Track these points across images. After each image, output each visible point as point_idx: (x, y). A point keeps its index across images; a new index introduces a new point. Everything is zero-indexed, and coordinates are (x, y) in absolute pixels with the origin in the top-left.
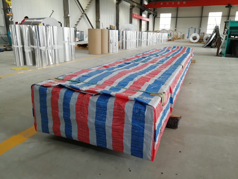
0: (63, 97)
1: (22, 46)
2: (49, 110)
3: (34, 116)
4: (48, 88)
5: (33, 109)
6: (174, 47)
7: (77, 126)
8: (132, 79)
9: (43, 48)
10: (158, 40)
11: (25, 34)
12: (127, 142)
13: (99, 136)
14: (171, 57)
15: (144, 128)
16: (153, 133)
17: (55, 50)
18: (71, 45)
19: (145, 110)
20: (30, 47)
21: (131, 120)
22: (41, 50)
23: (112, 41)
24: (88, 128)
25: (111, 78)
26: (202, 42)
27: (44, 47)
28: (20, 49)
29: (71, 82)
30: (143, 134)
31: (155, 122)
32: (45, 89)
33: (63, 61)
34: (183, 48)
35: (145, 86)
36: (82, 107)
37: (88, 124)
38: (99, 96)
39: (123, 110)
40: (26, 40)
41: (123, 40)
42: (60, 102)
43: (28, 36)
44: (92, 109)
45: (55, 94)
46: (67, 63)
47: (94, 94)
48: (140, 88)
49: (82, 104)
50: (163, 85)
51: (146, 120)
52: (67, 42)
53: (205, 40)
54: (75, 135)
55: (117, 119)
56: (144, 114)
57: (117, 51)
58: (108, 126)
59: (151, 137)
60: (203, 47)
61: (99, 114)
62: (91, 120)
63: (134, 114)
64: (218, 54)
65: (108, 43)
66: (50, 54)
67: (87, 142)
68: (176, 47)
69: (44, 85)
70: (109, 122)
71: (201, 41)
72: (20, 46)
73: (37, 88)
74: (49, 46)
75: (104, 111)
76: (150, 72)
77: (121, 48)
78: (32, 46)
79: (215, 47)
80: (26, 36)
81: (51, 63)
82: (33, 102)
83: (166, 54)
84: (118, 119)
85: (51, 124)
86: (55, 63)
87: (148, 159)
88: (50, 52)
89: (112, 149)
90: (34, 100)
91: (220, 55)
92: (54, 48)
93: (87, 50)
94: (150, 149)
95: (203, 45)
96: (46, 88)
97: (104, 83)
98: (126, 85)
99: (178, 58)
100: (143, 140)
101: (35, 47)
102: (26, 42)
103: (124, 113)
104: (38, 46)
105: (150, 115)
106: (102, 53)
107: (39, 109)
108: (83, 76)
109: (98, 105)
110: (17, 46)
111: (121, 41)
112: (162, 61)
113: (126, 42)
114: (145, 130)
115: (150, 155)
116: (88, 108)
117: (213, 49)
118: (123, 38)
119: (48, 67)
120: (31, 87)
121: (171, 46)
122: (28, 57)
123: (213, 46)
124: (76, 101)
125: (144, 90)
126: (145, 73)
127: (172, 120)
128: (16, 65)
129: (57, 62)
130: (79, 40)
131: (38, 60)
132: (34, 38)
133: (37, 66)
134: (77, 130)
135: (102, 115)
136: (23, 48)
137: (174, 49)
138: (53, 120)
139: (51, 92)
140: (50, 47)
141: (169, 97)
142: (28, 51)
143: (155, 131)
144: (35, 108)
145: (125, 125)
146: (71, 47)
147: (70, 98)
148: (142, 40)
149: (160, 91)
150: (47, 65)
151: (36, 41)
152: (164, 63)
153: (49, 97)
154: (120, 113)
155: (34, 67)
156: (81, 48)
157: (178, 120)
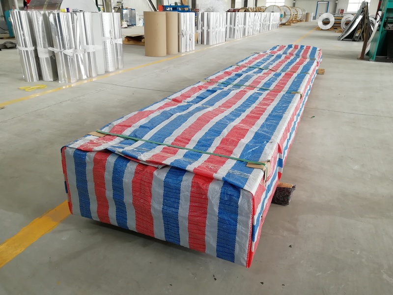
0: (111, 169)
1: (33, 48)
2: (91, 186)
3: (67, 192)
4: (88, 154)
5: (65, 182)
6: (290, 46)
7: (134, 212)
8: (218, 133)
9: (69, 52)
10: (263, 25)
11: (37, 27)
12: (211, 239)
13: (168, 229)
14: (283, 74)
15: (236, 222)
16: (250, 229)
17: (89, 53)
18: (116, 44)
19: (238, 197)
20: (46, 50)
21: (216, 210)
22: (66, 56)
23: (184, 33)
24: (151, 216)
25: (186, 130)
26: (339, 29)
27: (71, 51)
28: (31, 53)
29: (122, 139)
30: (235, 230)
31: (254, 214)
32: (83, 155)
33: (103, 72)
34: (305, 48)
35: (240, 148)
36: (142, 186)
37: (152, 211)
38: (167, 170)
39: (206, 194)
40: (40, 38)
41: (203, 28)
42: (108, 176)
43: (43, 31)
44: (158, 190)
45: (99, 164)
46: (111, 74)
47: (160, 167)
48: (231, 152)
49: (143, 183)
50: (267, 142)
51: (239, 212)
52: (108, 38)
53: (343, 26)
54: (132, 224)
55: (196, 206)
56: (237, 203)
57: (194, 49)
58: (182, 217)
59: (246, 236)
60: (339, 39)
61: (168, 198)
62: (157, 206)
63: (222, 202)
64: (365, 56)
65: (179, 36)
66: (82, 60)
67: (151, 235)
68: (293, 46)
69: (82, 148)
70: (184, 210)
71: (336, 26)
72: (31, 48)
73: (70, 153)
74: (79, 48)
75: (175, 194)
76: (248, 111)
77: (200, 42)
78: (51, 49)
79: (359, 39)
80: (39, 32)
81: (84, 77)
82: (65, 172)
83: (275, 64)
84: (198, 207)
85: (94, 207)
86: (90, 76)
87: (242, 265)
88: (81, 58)
89: (189, 248)
90: (67, 170)
91: (367, 57)
92: (88, 51)
93: (142, 46)
94: (245, 252)
95: (339, 34)
96: (84, 153)
97: (175, 141)
98: (209, 146)
99: (295, 75)
100: (235, 239)
101: (56, 50)
102: (40, 42)
103: (206, 199)
104: (61, 49)
105: (246, 206)
106: (168, 53)
107: (75, 183)
108: (141, 127)
109: (166, 186)
110: (25, 49)
111: (200, 31)
112: (268, 84)
113: (208, 33)
114: (238, 225)
115: (244, 259)
116: (152, 189)
117: (355, 44)
118: (203, 26)
119: (79, 83)
120: (61, 149)
121: (284, 45)
122: (45, 67)
123: (357, 37)
124: (133, 176)
125: (238, 157)
126: (239, 115)
127: (280, 192)
128: (25, 80)
129: (94, 75)
130: (128, 26)
131: (62, 72)
132: (53, 35)
133: (61, 81)
134: (134, 217)
135: (172, 200)
136: (36, 51)
137: (290, 50)
138: (98, 201)
139: (93, 160)
140: (81, 48)
141: (278, 159)
142: (44, 55)
143: (253, 227)
144: (69, 182)
145: (208, 216)
146: (116, 46)
147: (123, 172)
148: (236, 27)
149: (262, 159)
150: (78, 81)
151: (56, 40)
152: (272, 88)
153: (90, 168)
154: (202, 198)
155: (55, 83)
156: (131, 42)
157: (290, 193)
